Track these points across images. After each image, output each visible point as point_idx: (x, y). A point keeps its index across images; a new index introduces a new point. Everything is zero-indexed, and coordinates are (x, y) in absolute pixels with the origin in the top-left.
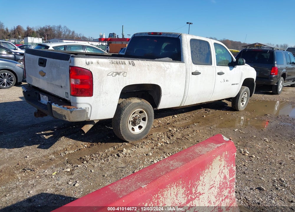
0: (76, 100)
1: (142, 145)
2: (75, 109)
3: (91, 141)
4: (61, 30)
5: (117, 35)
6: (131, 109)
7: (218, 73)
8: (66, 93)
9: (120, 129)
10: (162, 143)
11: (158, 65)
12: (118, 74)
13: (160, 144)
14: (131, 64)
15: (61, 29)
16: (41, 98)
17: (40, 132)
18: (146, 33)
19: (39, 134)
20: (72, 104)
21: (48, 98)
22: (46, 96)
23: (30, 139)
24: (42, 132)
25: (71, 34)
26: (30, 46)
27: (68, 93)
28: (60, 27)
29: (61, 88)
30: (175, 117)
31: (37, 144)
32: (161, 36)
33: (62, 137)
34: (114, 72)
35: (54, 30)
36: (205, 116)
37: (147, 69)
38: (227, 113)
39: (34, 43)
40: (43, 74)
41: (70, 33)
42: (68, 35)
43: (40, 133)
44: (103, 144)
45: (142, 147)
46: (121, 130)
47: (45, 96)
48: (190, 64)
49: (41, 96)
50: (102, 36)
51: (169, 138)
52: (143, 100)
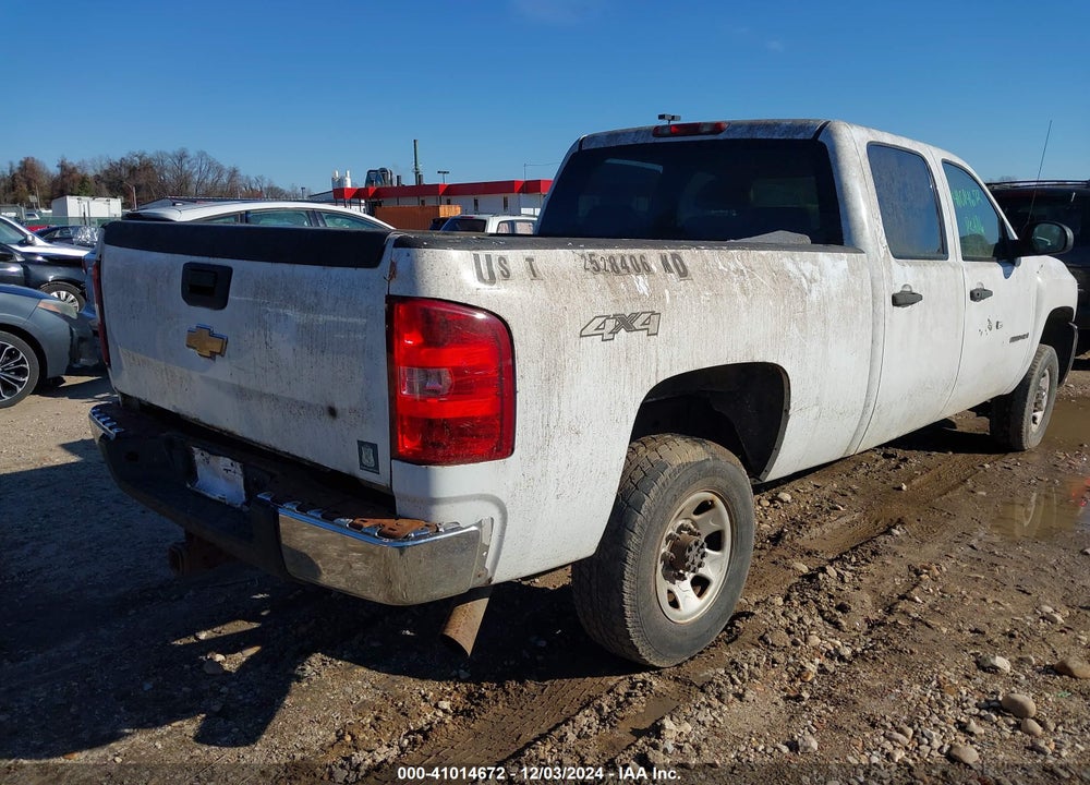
0: (426, 483)
1: (733, 681)
2: (424, 537)
3: (464, 674)
4: (186, 167)
5: (395, 177)
6: (669, 497)
7: (972, 293)
8: (361, 444)
9: (624, 609)
10: (817, 661)
11: (776, 269)
12: (625, 323)
13: (812, 668)
14: (671, 271)
15: (189, 162)
16: (201, 470)
17: (193, 632)
18: (638, 132)
19: (186, 646)
20: (400, 506)
21: (239, 471)
22: (228, 461)
23: (148, 686)
24: (203, 636)
25: (225, 179)
26: (76, 229)
27: (374, 447)
28: (182, 157)
29: (327, 418)
30: (782, 501)
31: (187, 713)
32: (721, 136)
33: (313, 659)
34: (608, 317)
35: (163, 169)
36: (904, 487)
37: (736, 288)
38: (987, 466)
39: (90, 218)
40: (212, 346)
41: (220, 176)
42: (215, 184)
43: (192, 640)
44: (532, 685)
45: (740, 697)
46: (628, 614)
47: (224, 462)
48: (882, 256)
49: (198, 456)
50: (341, 181)
51: (837, 625)
52: (715, 447)
